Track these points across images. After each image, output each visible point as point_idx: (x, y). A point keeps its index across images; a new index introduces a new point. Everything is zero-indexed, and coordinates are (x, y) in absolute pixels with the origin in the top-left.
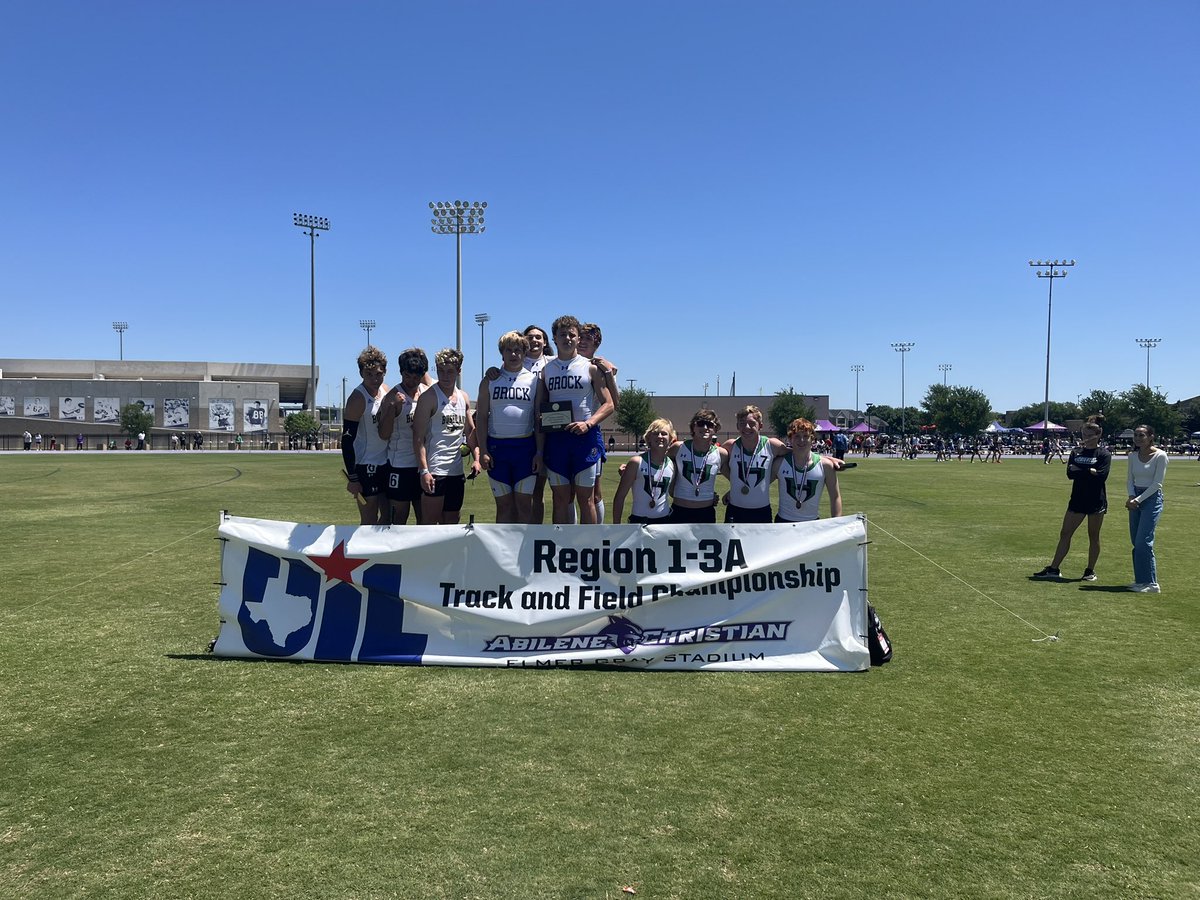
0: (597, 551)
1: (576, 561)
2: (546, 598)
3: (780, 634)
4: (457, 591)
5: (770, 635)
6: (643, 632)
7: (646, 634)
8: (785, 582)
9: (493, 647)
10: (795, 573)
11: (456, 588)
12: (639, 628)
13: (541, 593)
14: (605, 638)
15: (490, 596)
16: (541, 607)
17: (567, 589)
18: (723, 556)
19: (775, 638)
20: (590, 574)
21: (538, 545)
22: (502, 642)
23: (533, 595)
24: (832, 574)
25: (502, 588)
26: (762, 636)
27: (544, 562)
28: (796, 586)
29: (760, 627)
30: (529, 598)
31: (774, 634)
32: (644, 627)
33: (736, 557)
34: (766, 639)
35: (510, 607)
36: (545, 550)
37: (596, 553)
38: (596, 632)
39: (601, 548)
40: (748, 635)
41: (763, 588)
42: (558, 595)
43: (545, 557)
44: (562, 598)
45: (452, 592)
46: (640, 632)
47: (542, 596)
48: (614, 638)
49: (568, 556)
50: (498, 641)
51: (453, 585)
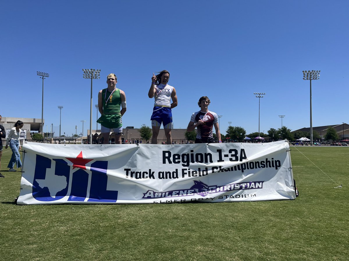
1: (180, 159)
2: (168, 174)
3: (260, 186)
4: (131, 172)
5: (257, 187)
6: (209, 187)
7: (210, 188)
8: (260, 165)
9: (146, 196)
10: (264, 162)
11: (131, 171)
12: (207, 186)
13: (166, 172)
14: (193, 191)
15: (145, 174)
16: (167, 178)
17: (177, 170)
18: (239, 155)
19: (258, 188)
20: (186, 164)
21: (164, 153)
22: (150, 194)
23: (163, 173)
24: (278, 163)
25: (150, 170)
26: (254, 187)
27: (167, 160)
28: (264, 167)
29: (253, 183)
30: (161, 174)
31: (258, 186)
32: (209, 185)
33: (243, 156)
34: (255, 188)
35: (154, 178)
36: (167, 155)
37: (188, 155)
38: (189, 188)
39: (190, 153)
40: (250, 187)
41: (253, 168)
42: (173, 173)
43: (167, 157)
44: (175, 174)
46: (207, 187)
47: (166, 173)
48: (197, 190)
49: (176, 157)
50: (148, 193)
51: (130, 170)
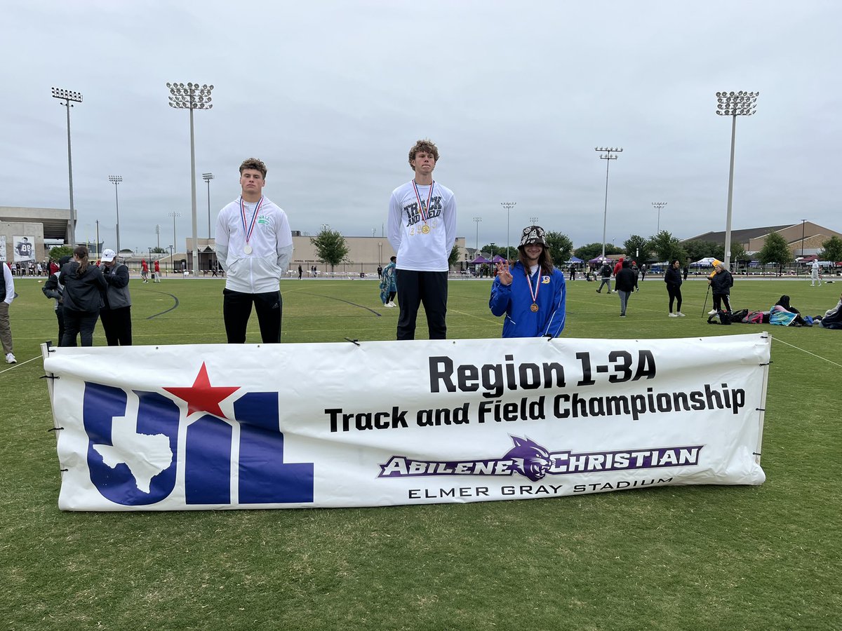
0: (499, 367)
1: (477, 378)
2: (443, 414)
4: (345, 416)
6: (550, 454)
7: (553, 458)
8: (690, 403)
9: (388, 471)
11: (344, 413)
12: (545, 451)
13: (437, 410)
14: (511, 464)
15: (382, 416)
16: (438, 423)
17: (466, 404)
18: (634, 367)
19: (687, 463)
20: (493, 392)
21: (434, 361)
22: (397, 465)
23: (429, 412)
24: (739, 395)
25: (396, 409)
26: (674, 462)
27: (441, 381)
29: (672, 453)
30: (425, 415)
31: (686, 459)
32: (549, 450)
33: (646, 368)
35: (405, 425)
36: (441, 367)
37: (498, 369)
38: (502, 455)
39: (504, 363)
42: (456, 410)
43: (441, 375)
44: (461, 413)
45: (340, 417)
46: (546, 456)
47: (438, 413)
48: (520, 462)
49: (468, 373)
50: (393, 464)
51: (340, 411)
